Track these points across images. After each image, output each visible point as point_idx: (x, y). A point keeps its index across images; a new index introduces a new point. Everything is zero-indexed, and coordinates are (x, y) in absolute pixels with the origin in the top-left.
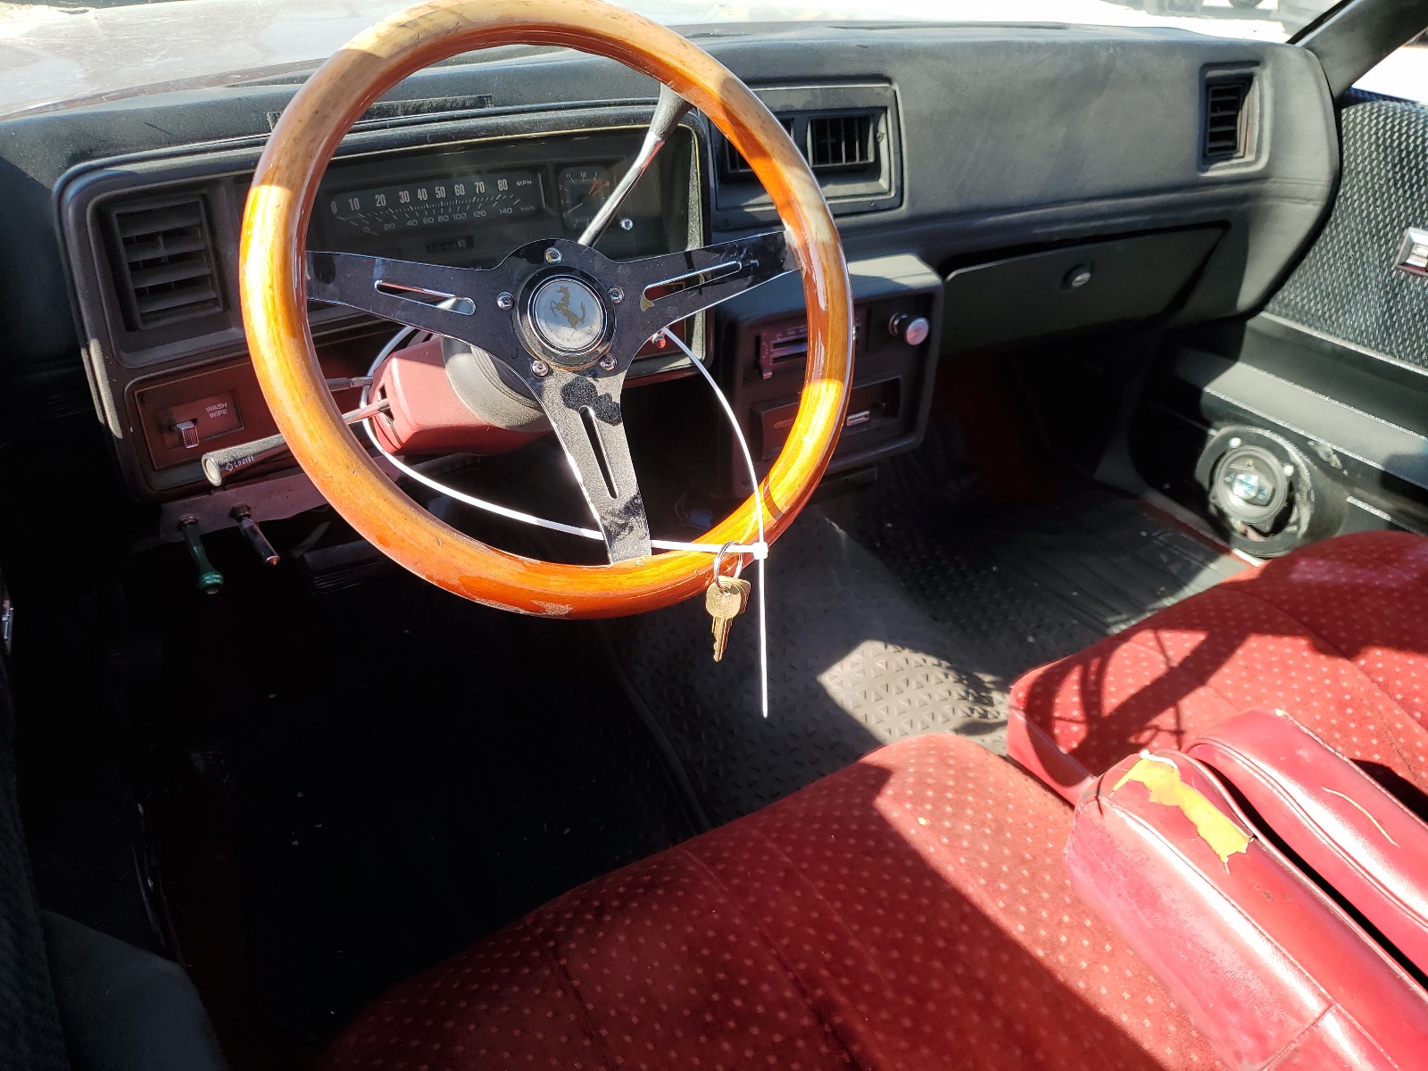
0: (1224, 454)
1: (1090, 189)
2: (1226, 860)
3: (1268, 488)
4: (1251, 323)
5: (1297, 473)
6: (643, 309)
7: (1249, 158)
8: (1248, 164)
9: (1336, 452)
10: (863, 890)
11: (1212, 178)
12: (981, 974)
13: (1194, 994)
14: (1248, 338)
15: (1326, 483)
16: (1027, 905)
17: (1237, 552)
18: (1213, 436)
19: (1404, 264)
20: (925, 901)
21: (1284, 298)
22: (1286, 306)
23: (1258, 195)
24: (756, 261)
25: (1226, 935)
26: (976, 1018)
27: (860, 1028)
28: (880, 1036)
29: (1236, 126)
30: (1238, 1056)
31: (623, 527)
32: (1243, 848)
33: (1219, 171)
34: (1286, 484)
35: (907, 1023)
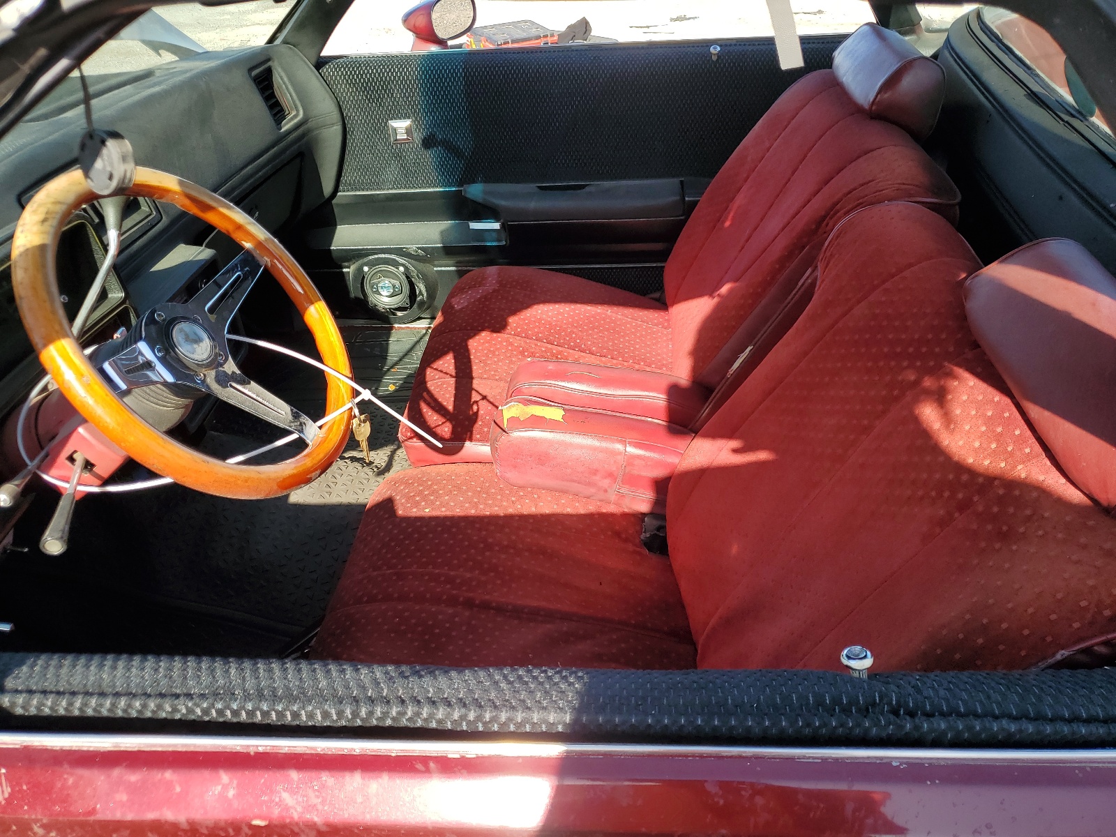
0: (364, 277)
1: (239, 162)
2: (562, 420)
3: (397, 284)
4: (334, 202)
5: (406, 268)
6: (213, 321)
7: (294, 113)
8: (296, 116)
9: (419, 248)
10: (434, 554)
11: (286, 131)
12: (505, 543)
13: (579, 483)
14: (336, 210)
15: (421, 266)
16: (496, 506)
17: (396, 325)
18: (349, 272)
19: (396, 140)
20: (461, 536)
21: (346, 181)
22: (350, 185)
23: (309, 131)
24: (247, 268)
25: (581, 447)
26: (518, 559)
27: (487, 597)
28: (495, 594)
29: (275, 97)
30: (606, 491)
31: (301, 424)
32: (563, 413)
33: (286, 126)
34: (404, 277)
35: (499, 582)
